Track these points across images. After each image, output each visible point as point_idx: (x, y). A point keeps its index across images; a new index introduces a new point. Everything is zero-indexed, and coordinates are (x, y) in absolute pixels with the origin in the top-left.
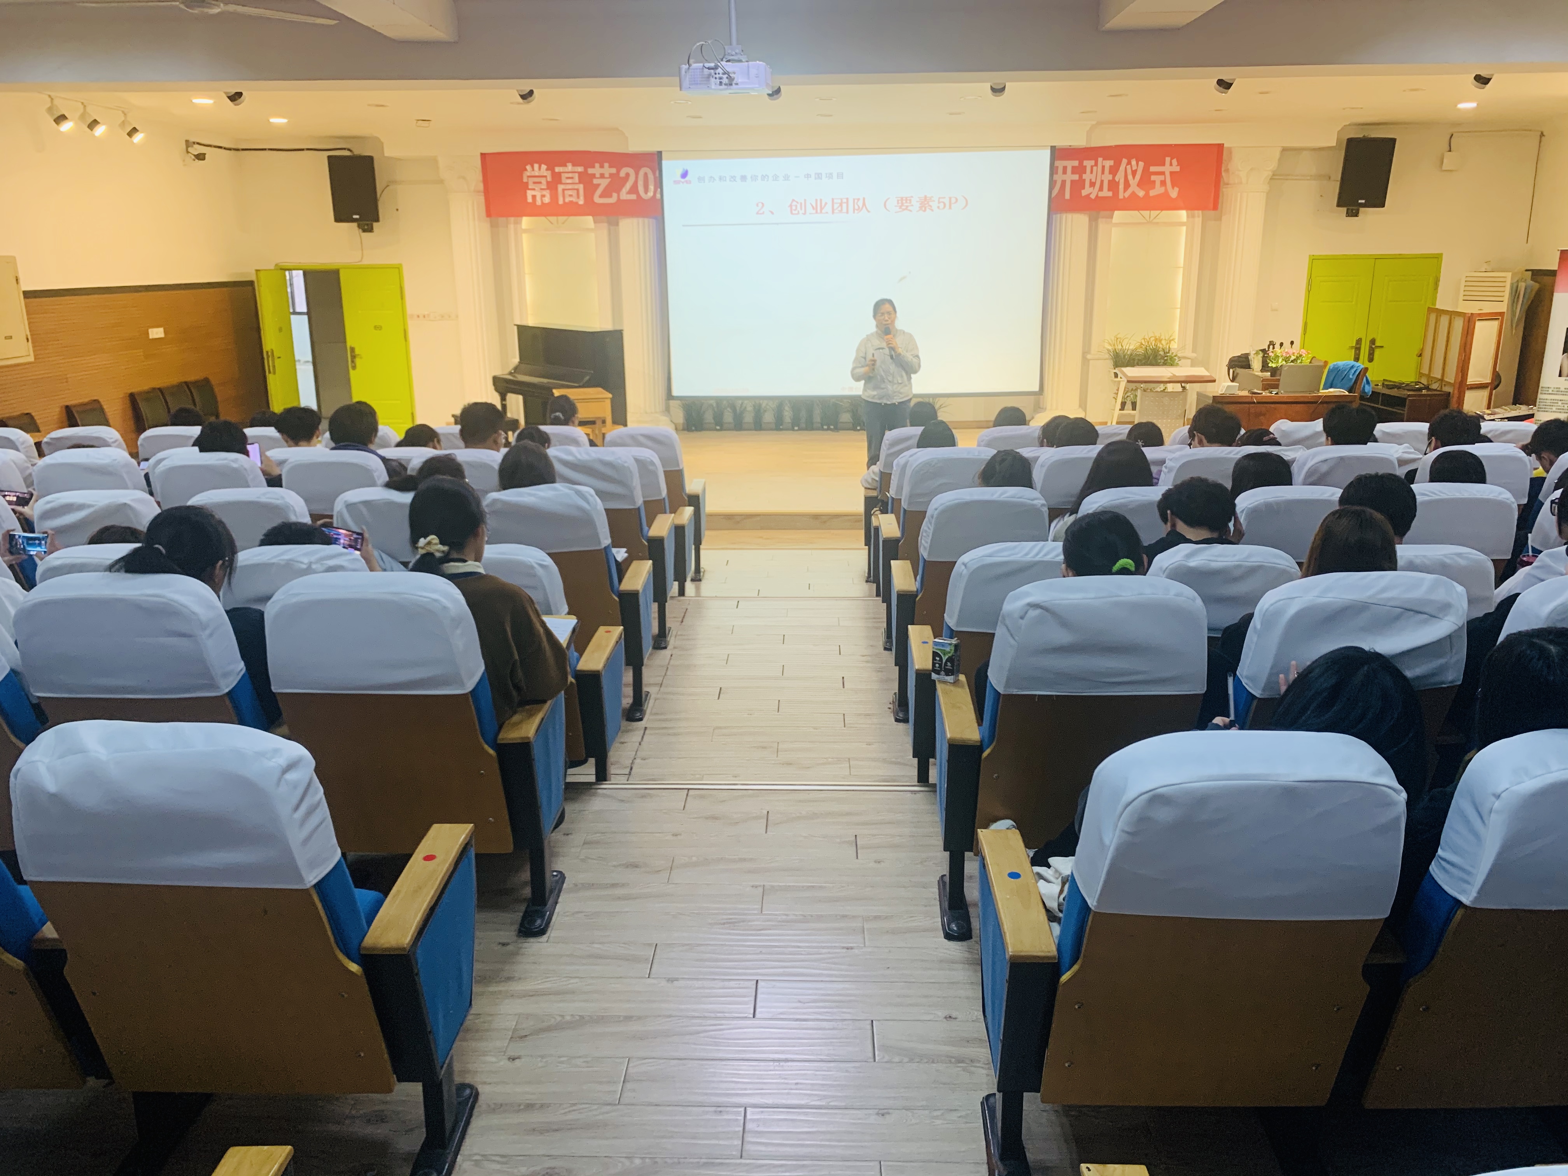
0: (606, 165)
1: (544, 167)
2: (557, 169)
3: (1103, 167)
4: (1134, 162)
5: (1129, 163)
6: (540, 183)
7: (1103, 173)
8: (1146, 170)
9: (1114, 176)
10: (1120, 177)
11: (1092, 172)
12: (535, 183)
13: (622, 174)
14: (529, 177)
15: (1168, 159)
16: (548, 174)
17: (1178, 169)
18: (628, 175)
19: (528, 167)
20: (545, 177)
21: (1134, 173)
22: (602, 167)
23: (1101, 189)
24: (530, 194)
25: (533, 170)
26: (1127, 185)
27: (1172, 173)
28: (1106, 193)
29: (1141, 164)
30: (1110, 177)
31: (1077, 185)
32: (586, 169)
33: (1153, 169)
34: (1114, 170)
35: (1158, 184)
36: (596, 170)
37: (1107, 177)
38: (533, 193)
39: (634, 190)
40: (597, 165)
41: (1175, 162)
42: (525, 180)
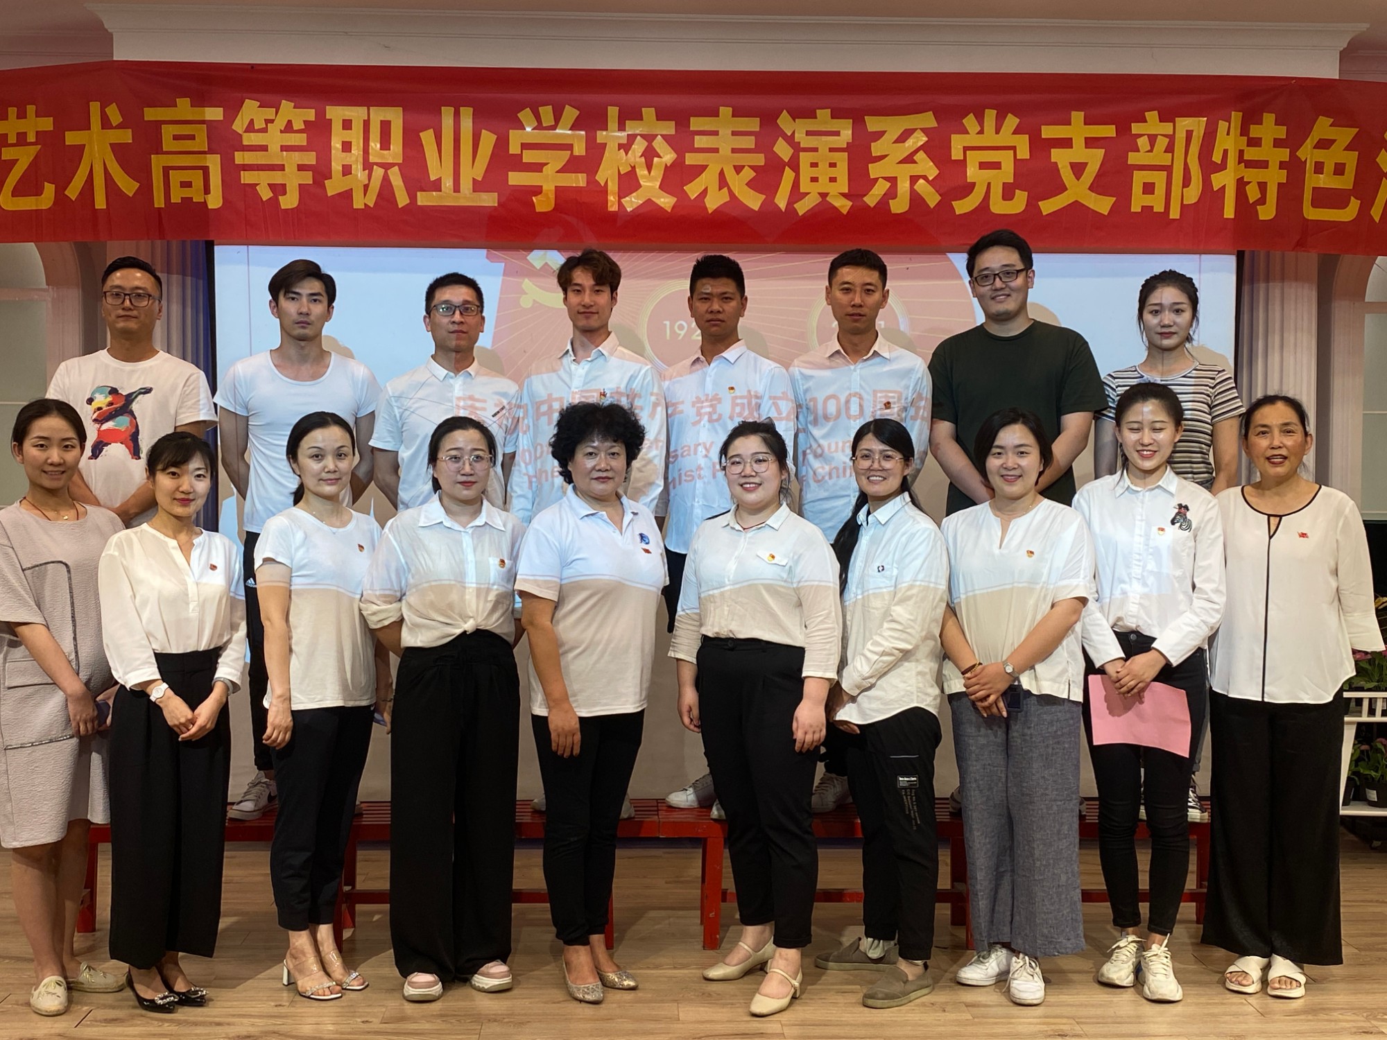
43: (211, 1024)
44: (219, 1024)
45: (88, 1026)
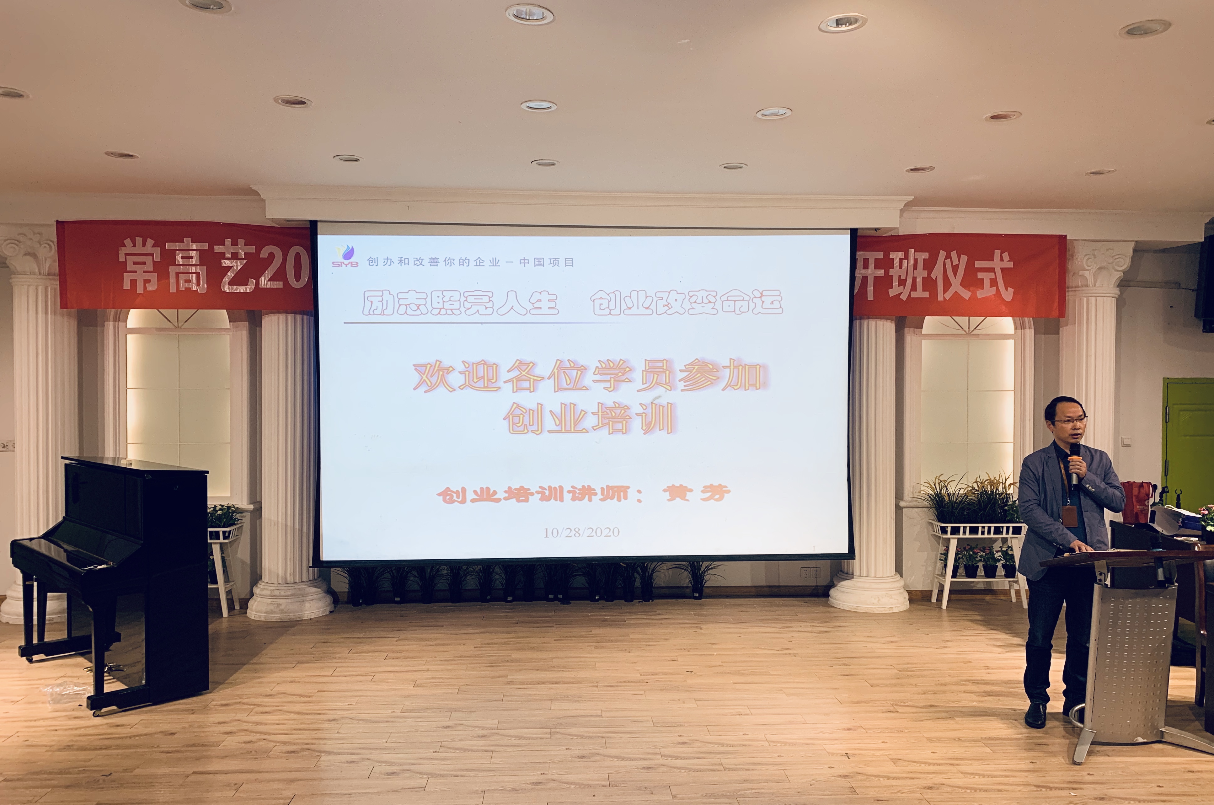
0: (241, 242)
1: (150, 242)
2: (168, 246)
3: (916, 261)
4: (954, 254)
5: (948, 256)
6: (144, 263)
7: (915, 268)
8: (970, 266)
9: (929, 273)
10: (937, 273)
11: (901, 267)
12: (135, 263)
13: (264, 253)
14: (126, 255)
15: (997, 253)
16: (157, 251)
17: (1011, 265)
18: (272, 256)
19: (128, 242)
20: (152, 255)
21: (955, 269)
22: (235, 243)
23: (914, 288)
24: (127, 278)
25: (134, 246)
26: (947, 284)
27: (1003, 270)
28: (920, 293)
29: (964, 258)
30: (925, 274)
31: (884, 283)
32: (211, 248)
33: (978, 264)
34: (929, 265)
35: (987, 283)
36: (226, 248)
37: (921, 274)
38: (133, 276)
39: (280, 275)
40: (228, 242)
41: (1006, 256)
42: (122, 259)
43: (315, 714)
44: (320, 714)
45: (252, 715)
